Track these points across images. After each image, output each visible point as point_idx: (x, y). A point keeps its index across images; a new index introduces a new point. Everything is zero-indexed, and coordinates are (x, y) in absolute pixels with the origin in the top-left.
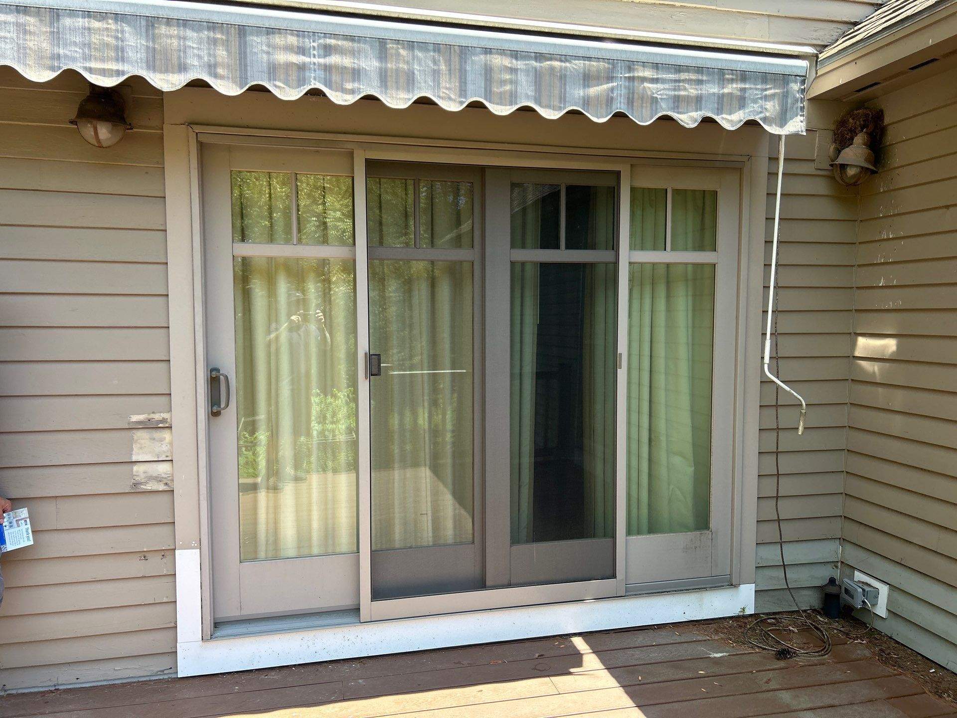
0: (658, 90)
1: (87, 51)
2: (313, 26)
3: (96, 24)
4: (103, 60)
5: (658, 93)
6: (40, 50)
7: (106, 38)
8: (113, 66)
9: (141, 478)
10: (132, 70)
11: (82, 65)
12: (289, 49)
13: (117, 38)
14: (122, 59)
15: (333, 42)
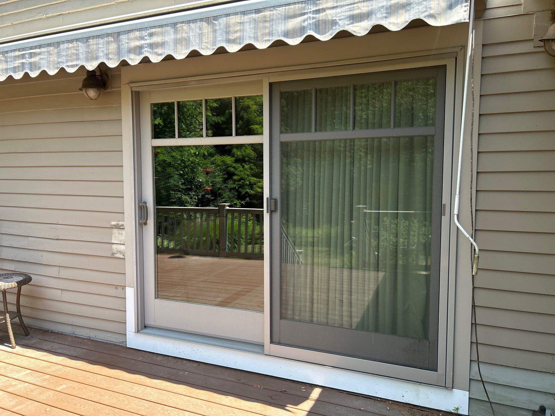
0: (336, 14)
1: (67, 58)
2: (146, 24)
3: (71, 45)
4: (72, 61)
5: (337, 16)
6: (54, 61)
7: (73, 51)
8: (75, 63)
9: (115, 251)
10: (81, 63)
11: (66, 65)
12: (136, 39)
13: (76, 50)
14: (78, 59)
15: (153, 30)
